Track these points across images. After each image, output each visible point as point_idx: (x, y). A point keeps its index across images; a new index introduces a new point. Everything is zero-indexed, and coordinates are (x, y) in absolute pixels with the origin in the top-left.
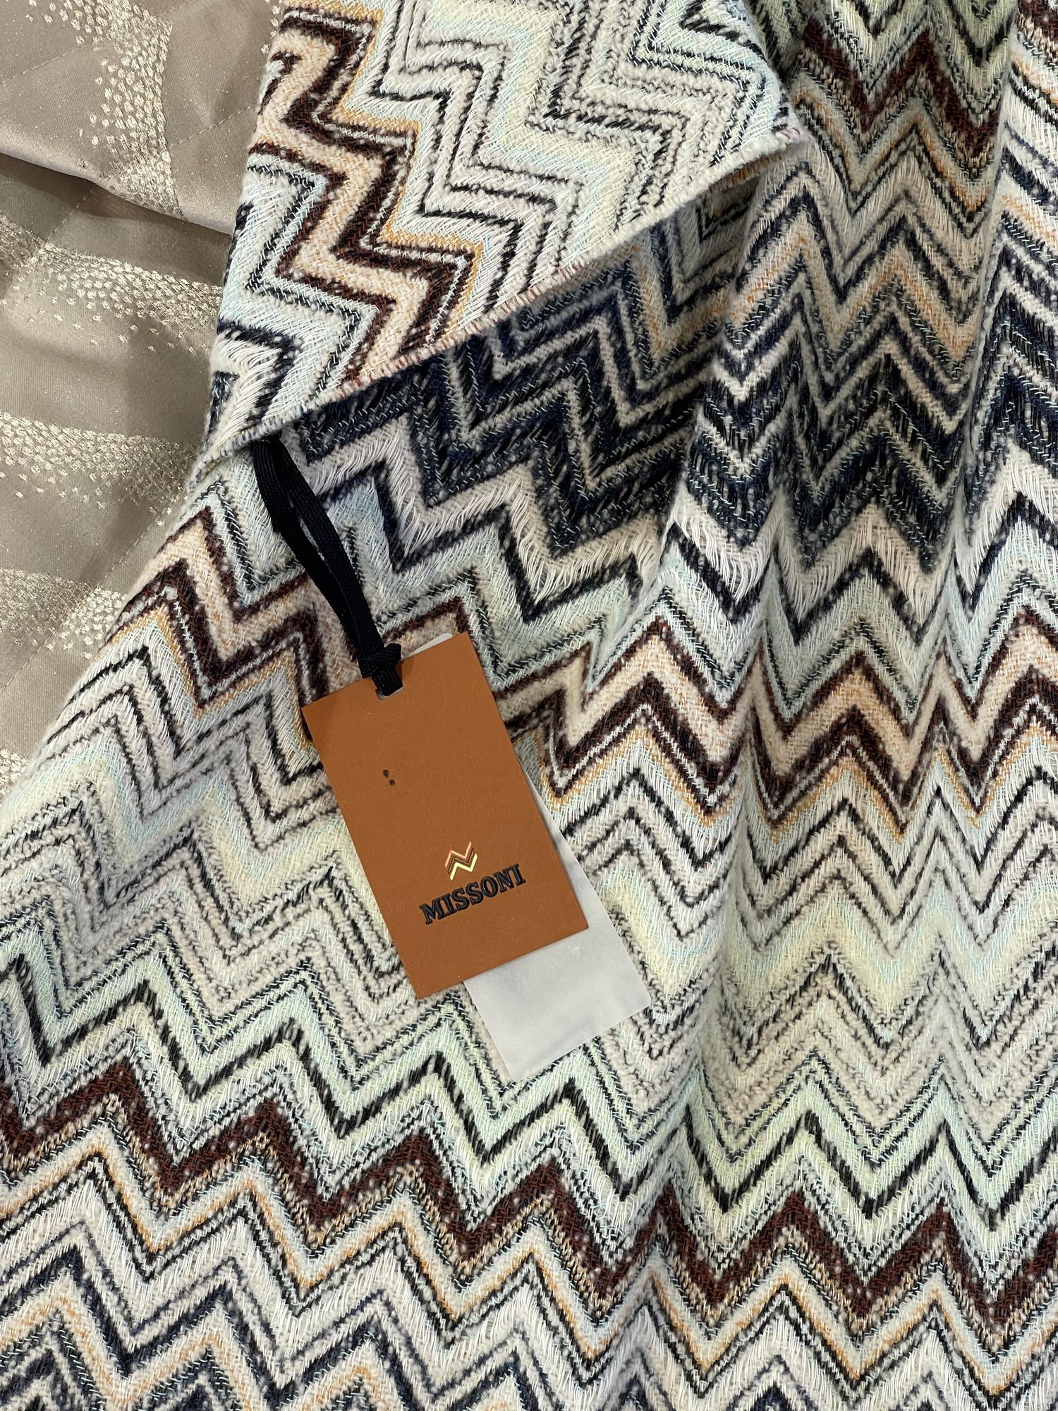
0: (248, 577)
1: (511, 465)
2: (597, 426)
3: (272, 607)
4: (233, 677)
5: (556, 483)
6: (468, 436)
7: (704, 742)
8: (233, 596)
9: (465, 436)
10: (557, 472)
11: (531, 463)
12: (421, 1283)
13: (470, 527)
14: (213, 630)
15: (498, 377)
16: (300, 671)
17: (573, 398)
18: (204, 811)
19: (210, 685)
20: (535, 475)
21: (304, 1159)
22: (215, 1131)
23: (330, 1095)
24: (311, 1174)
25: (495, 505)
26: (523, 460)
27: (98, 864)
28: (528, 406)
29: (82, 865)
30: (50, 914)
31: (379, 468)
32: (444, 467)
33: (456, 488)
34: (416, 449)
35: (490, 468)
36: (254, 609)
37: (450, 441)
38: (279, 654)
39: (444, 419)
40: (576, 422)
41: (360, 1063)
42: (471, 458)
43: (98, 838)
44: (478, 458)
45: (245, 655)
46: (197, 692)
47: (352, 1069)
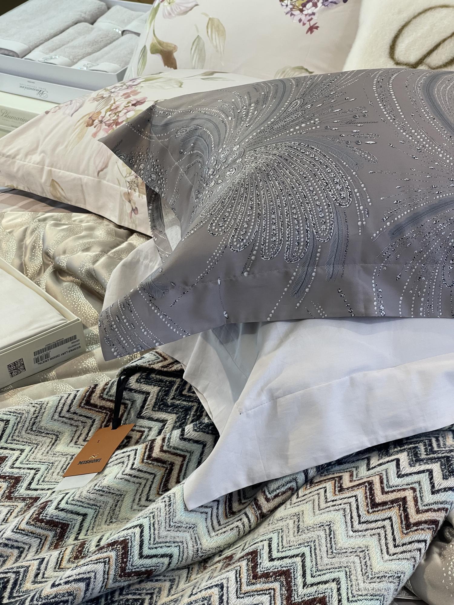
0: (108, 392)
1: (174, 413)
2: (196, 417)
3: (108, 402)
4: (90, 407)
5: (180, 423)
6: (169, 401)
7: (154, 451)
8: (102, 393)
9: (169, 400)
10: (182, 420)
11: (178, 415)
12: (9, 514)
13: (157, 420)
14: (94, 395)
15: (183, 393)
16: (104, 421)
17: (195, 408)
18: (65, 433)
19: (84, 404)
20: (177, 418)
21: (16, 488)
22: (7, 474)
23: (32, 482)
24: (14, 491)
25: (165, 419)
26: (176, 413)
27: (37, 416)
28: (185, 403)
29: (34, 414)
30: (21, 417)
31: (148, 393)
32: (161, 403)
33: (160, 410)
34: (158, 395)
35: (169, 410)
36: (104, 399)
37: (165, 399)
38: (102, 413)
39: (167, 393)
40: (192, 413)
41: (43, 481)
42: (166, 405)
43: (41, 412)
44: (168, 406)
45: (95, 406)
46: (81, 403)
47: (40, 481)
